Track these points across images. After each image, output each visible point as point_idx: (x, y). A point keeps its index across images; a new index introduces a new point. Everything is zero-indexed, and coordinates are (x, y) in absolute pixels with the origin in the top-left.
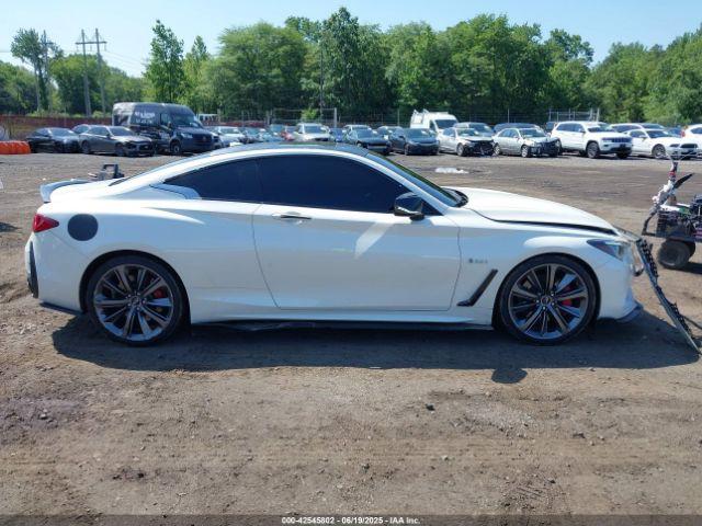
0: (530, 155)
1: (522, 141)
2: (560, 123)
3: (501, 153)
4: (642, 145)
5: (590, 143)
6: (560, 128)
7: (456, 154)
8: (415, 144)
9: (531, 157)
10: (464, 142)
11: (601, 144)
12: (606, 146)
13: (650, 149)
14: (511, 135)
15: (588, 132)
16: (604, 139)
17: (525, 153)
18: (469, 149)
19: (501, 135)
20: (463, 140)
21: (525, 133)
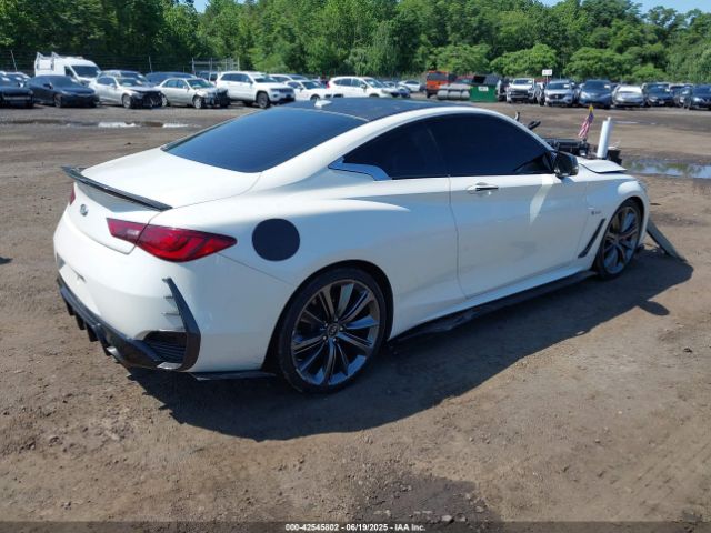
0: (204, 106)
1: (192, 92)
2: (223, 73)
3: (168, 105)
4: (302, 94)
5: (259, 93)
6: (224, 78)
7: (122, 106)
8: (70, 94)
9: (206, 108)
10: (130, 93)
11: (270, 94)
12: (275, 96)
13: (308, 99)
14: (179, 85)
15: (255, 83)
16: (273, 90)
17: (198, 103)
18: (138, 100)
19: (166, 85)
20: (128, 90)
21: (192, 83)
